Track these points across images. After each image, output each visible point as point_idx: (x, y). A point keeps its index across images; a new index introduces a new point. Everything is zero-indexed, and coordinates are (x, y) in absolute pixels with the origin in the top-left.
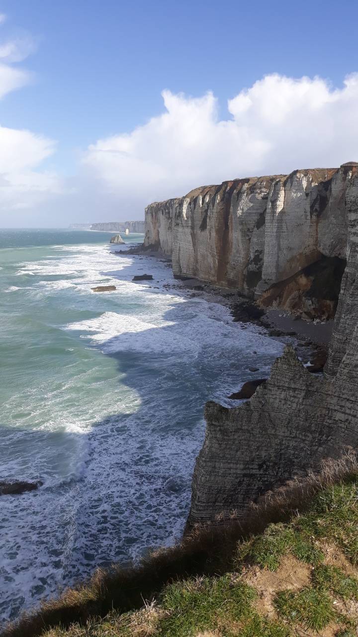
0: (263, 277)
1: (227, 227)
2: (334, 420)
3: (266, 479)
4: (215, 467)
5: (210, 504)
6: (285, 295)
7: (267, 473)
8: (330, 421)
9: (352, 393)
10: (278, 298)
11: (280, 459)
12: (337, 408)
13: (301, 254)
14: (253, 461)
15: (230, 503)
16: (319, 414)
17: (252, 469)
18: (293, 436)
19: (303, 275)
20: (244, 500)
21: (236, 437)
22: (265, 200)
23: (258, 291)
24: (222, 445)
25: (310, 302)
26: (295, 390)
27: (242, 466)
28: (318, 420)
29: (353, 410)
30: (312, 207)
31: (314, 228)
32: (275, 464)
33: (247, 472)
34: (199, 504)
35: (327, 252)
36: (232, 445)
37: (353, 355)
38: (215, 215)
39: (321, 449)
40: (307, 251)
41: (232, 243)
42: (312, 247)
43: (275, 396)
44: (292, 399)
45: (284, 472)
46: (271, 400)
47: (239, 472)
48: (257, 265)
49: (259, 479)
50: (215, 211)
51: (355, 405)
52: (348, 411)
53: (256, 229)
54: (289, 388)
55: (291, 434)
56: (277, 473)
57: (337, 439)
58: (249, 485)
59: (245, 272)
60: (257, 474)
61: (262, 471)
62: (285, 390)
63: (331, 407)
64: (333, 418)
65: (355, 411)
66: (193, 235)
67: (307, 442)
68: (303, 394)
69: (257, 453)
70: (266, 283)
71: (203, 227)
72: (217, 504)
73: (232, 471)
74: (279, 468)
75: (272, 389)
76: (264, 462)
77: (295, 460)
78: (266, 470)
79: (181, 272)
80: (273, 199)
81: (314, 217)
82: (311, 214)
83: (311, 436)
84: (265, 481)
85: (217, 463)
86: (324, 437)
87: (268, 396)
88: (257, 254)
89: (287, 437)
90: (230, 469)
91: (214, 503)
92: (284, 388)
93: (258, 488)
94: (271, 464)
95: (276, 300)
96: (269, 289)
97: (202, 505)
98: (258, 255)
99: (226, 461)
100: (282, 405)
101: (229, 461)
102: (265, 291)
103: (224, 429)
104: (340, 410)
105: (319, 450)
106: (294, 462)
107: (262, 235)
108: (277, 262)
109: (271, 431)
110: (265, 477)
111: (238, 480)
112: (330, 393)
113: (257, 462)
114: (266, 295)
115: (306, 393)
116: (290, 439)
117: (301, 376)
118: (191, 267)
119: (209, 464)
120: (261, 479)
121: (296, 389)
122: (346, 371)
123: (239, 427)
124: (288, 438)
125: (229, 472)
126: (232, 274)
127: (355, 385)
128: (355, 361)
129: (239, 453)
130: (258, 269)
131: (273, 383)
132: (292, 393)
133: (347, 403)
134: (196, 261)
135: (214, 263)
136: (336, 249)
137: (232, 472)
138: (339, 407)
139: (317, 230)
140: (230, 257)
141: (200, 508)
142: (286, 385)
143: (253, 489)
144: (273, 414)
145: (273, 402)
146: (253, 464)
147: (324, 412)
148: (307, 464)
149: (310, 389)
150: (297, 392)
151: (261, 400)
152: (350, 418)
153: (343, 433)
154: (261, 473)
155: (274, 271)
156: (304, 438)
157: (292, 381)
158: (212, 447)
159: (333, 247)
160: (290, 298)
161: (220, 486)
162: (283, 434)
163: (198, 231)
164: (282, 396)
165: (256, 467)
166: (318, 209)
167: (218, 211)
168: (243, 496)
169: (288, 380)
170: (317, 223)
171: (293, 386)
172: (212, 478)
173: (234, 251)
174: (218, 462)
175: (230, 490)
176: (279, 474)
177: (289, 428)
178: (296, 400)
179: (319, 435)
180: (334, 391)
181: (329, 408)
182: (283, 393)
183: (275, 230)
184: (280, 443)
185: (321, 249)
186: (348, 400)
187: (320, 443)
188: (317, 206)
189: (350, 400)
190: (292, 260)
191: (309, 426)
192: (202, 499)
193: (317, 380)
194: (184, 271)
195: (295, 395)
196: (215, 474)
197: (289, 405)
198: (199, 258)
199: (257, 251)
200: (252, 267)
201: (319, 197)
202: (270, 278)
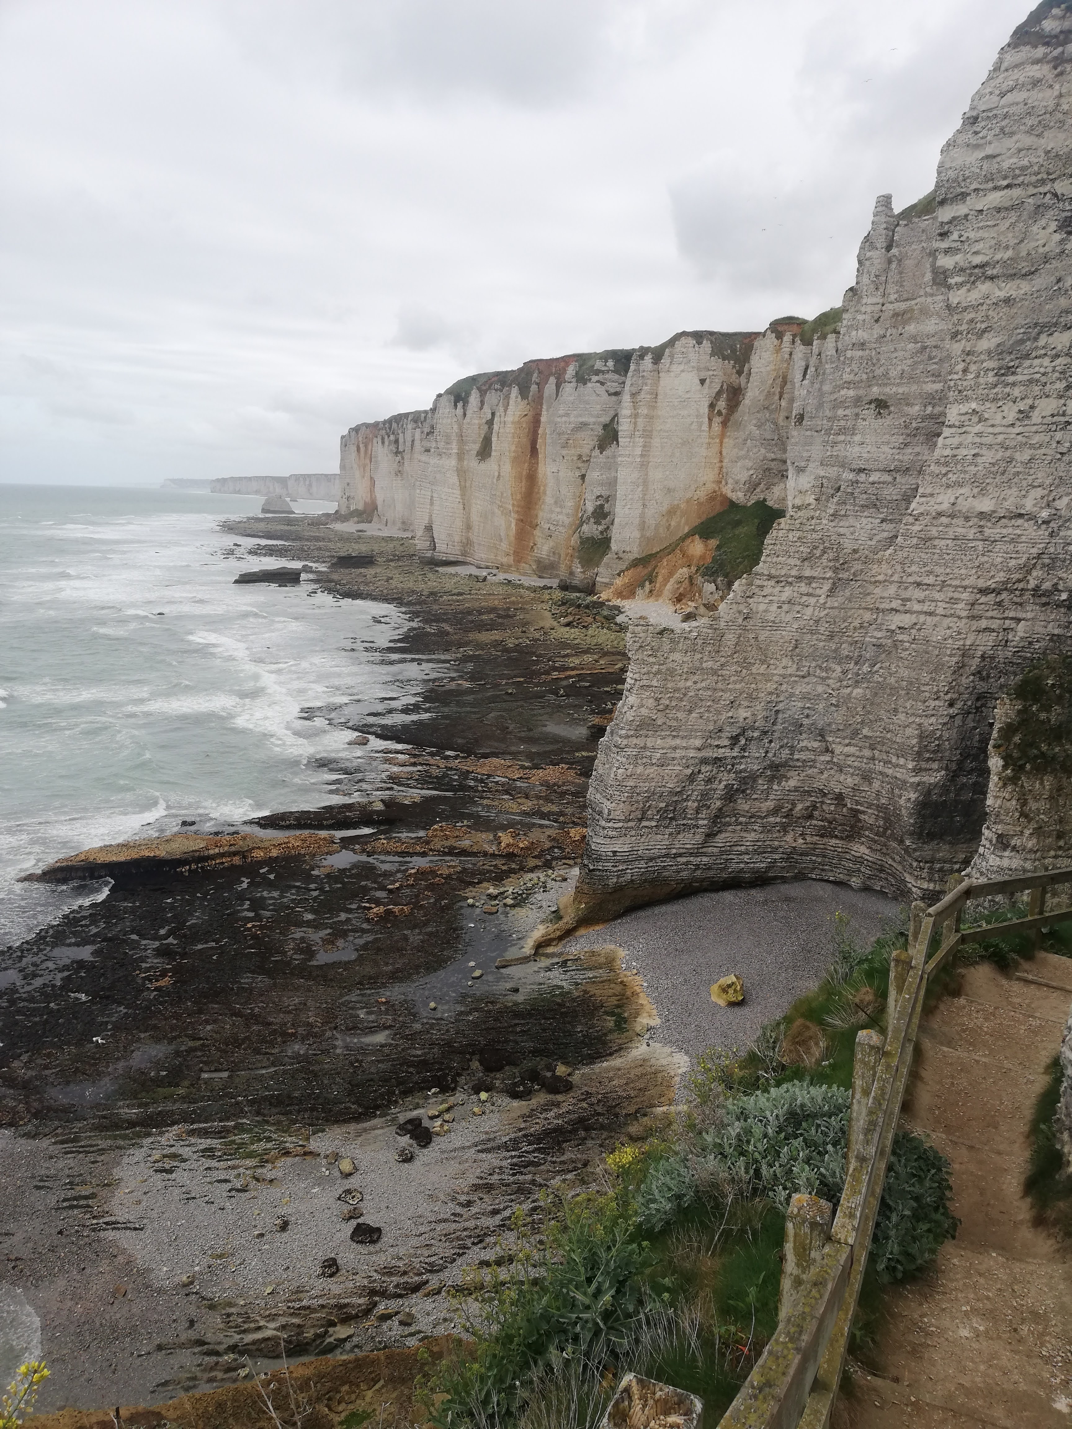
0: (614, 546)
1: (534, 451)
2: (888, 630)
3: (743, 767)
4: (645, 747)
5: (630, 824)
6: (660, 578)
7: (746, 754)
8: (879, 635)
9: (927, 568)
10: (647, 583)
11: (774, 724)
12: (895, 604)
13: (688, 501)
14: (720, 731)
15: (671, 819)
16: (856, 623)
17: (718, 746)
18: (802, 673)
19: (697, 536)
20: (698, 813)
21: (689, 683)
22: (614, 398)
23: (603, 574)
24: (662, 701)
25: (712, 587)
26: (811, 579)
27: (698, 743)
28: (856, 634)
29: (928, 603)
30: (712, 406)
31: (716, 448)
32: (765, 733)
33: (709, 753)
34: (610, 825)
35: (740, 495)
36: (681, 700)
37: (932, 495)
38: (510, 428)
39: (858, 692)
40: (702, 494)
41: (545, 486)
42: (711, 486)
43: (771, 598)
44: (805, 598)
45: (781, 747)
46: (762, 607)
47: (692, 753)
48: (600, 524)
49: (729, 767)
50: (509, 418)
51: (934, 592)
52: (917, 607)
53: (597, 452)
54: (799, 578)
55: (798, 669)
56: (767, 752)
57: (893, 667)
58: (709, 781)
59: (575, 540)
60: (725, 758)
61: (737, 749)
62: (791, 583)
63: (882, 606)
64: (885, 627)
65: (934, 604)
66: (461, 473)
67: (830, 682)
68: (827, 586)
69: (730, 714)
70: (619, 558)
71: (485, 452)
72: (645, 823)
73: (679, 754)
74: (771, 742)
75: (765, 583)
76: (744, 730)
77: (806, 722)
78: (743, 749)
79: (435, 549)
80: (634, 390)
81: (717, 427)
82: (710, 420)
83: (839, 669)
84: (741, 772)
85: (649, 740)
86: (866, 668)
87: (755, 599)
88: (599, 503)
89: (790, 675)
90: (675, 748)
91: (640, 820)
92: (790, 580)
93: (726, 786)
94: (756, 734)
95: (643, 586)
96: (627, 569)
97: (616, 825)
98: (601, 506)
99: (668, 733)
100: (783, 614)
101: (674, 733)
102: (619, 575)
103: (668, 670)
104: (902, 608)
105: (854, 695)
106: (801, 725)
107: (611, 466)
108: (642, 516)
109: (759, 669)
110: (740, 763)
111: (689, 771)
112: (880, 578)
113: (730, 731)
114: (619, 582)
115: (834, 584)
116: (796, 679)
117: (824, 552)
118: (457, 539)
119: (635, 741)
120: (733, 766)
121: (814, 578)
122: (916, 528)
123: (697, 664)
124: (793, 679)
125: (673, 755)
126: (546, 548)
127: (934, 554)
128: (936, 507)
129: (694, 715)
130: (602, 533)
131: (766, 572)
132: (804, 588)
133: (917, 590)
134: (469, 527)
135: (508, 528)
136: (758, 490)
137: (677, 755)
138: (900, 602)
139: (721, 453)
140: (541, 514)
141: (610, 833)
142: (794, 572)
143: (715, 790)
144: (763, 635)
145: (766, 611)
146: (720, 738)
147: (868, 616)
148: (829, 725)
149: (840, 576)
150: (814, 585)
151: (741, 607)
152: (922, 618)
153: (907, 650)
154: (735, 754)
155: (637, 534)
156: (824, 674)
157: (806, 563)
158: (643, 706)
159: (753, 486)
160: (672, 581)
161: (653, 784)
162: (782, 672)
163: (472, 463)
164: (784, 596)
165: (727, 742)
166: (724, 411)
167: (516, 419)
168: (696, 804)
169: (798, 563)
170: (722, 436)
171: (807, 573)
172: (640, 770)
173: (549, 499)
174: (653, 736)
175: (673, 793)
176: (770, 755)
177: (795, 659)
178: (812, 600)
179: (856, 663)
180: (890, 572)
181: (877, 609)
182: (787, 588)
183: (638, 451)
184: (776, 689)
185: (727, 491)
186: (919, 584)
187: (857, 682)
188: (722, 404)
189: (926, 584)
190: (671, 512)
191: (836, 651)
192: (617, 814)
193: (857, 556)
194: (441, 546)
195: (811, 590)
196: (645, 760)
197: (798, 612)
198: (475, 518)
199: (598, 497)
200: (590, 529)
201: (725, 387)
202: (628, 549)
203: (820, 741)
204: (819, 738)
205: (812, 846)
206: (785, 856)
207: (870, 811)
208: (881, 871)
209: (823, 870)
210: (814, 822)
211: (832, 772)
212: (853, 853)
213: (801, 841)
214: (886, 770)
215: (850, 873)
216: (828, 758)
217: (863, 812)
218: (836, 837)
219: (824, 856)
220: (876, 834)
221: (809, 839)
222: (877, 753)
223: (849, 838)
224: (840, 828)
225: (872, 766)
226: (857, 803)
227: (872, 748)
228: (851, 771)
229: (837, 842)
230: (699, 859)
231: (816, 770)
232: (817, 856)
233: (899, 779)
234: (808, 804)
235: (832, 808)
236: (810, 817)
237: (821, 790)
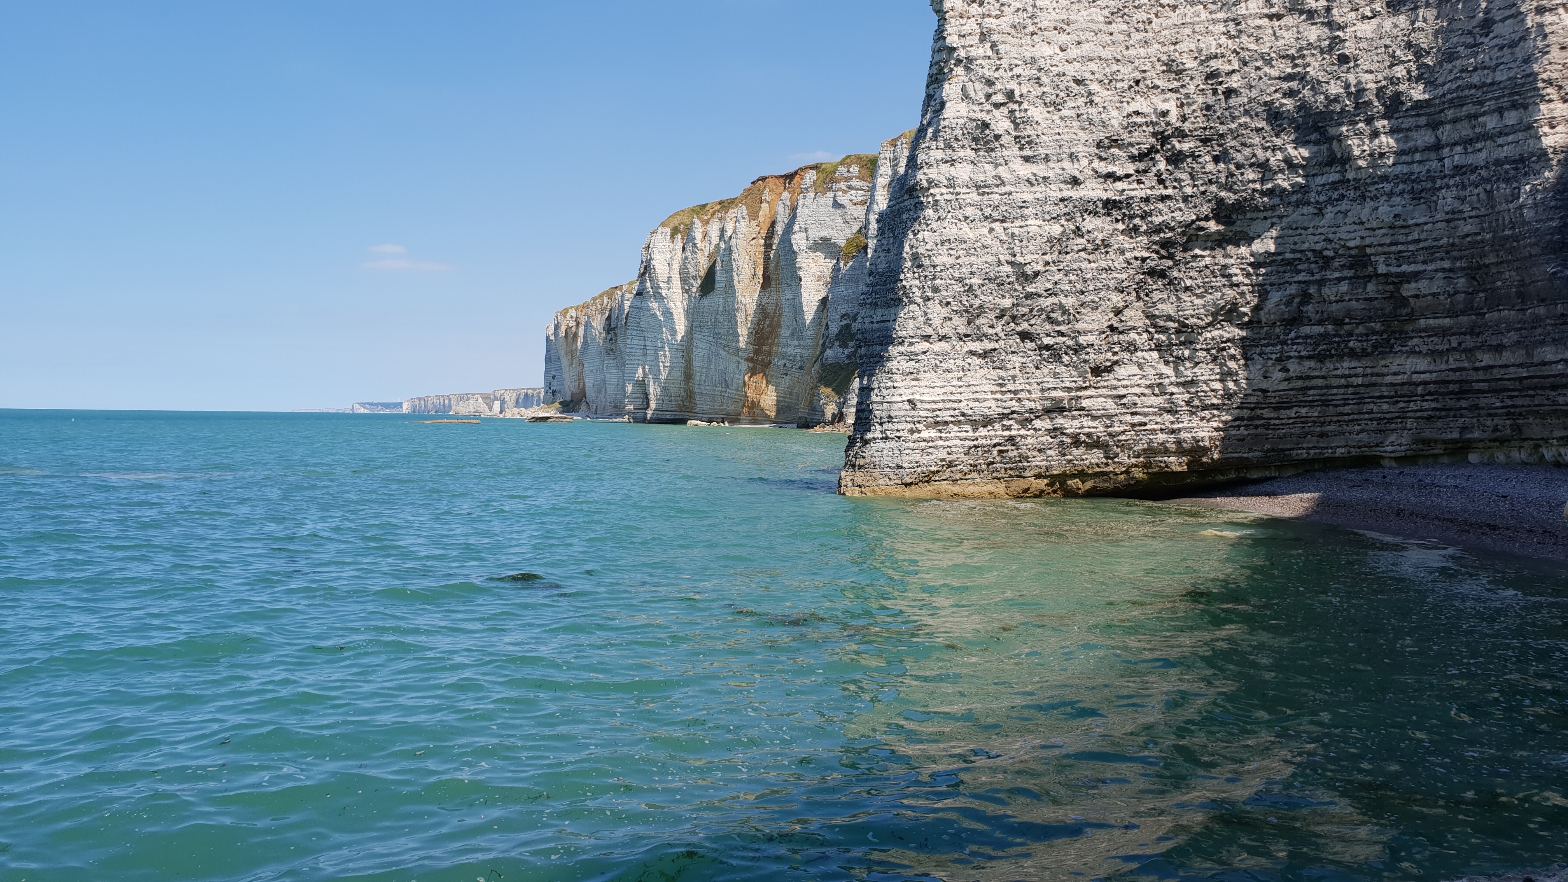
48: (846, 347)
59: (817, 369)
71: (708, 287)
88: (844, 322)
98: (848, 326)
107: (858, 278)
118: (674, 392)
130: (848, 357)
134: (688, 376)
135: (736, 369)
173: (785, 332)
198: (696, 364)
203: (1316, 143)
204: (1314, 136)
205: (1300, 384)
206: (1246, 413)
207: (1430, 267)
208: (1461, 394)
209: (1322, 435)
210: (1306, 330)
211: (1344, 205)
212: (1389, 379)
213: (1279, 375)
214: (1471, 159)
215: (1385, 424)
216: (1334, 177)
217: (1416, 276)
218: (1353, 354)
219: (1325, 403)
220: (1452, 313)
221: (1294, 367)
222: (1446, 133)
223: (1383, 348)
224: (1361, 329)
225: (1435, 164)
226: (1400, 258)
227: (1434, 126)
228: (1387, 187)
229: (1354, 364)
230: (1076, 423)
231: (1306, 210)
232: (1310, 404)
233: (1507, 161)
234: (1293, 290)
235: (1344, 287)
236: (1294, 321)
237: (1318, 253)
